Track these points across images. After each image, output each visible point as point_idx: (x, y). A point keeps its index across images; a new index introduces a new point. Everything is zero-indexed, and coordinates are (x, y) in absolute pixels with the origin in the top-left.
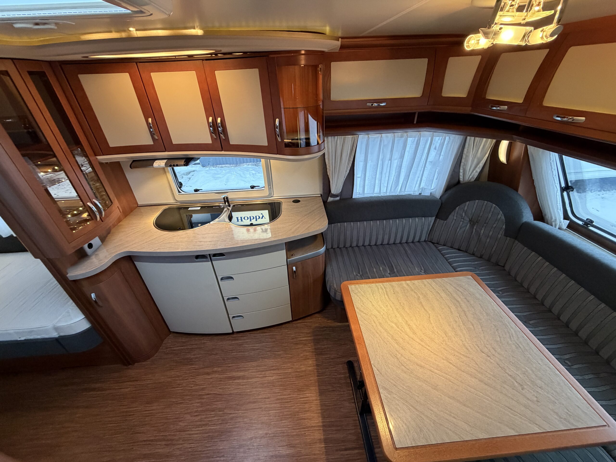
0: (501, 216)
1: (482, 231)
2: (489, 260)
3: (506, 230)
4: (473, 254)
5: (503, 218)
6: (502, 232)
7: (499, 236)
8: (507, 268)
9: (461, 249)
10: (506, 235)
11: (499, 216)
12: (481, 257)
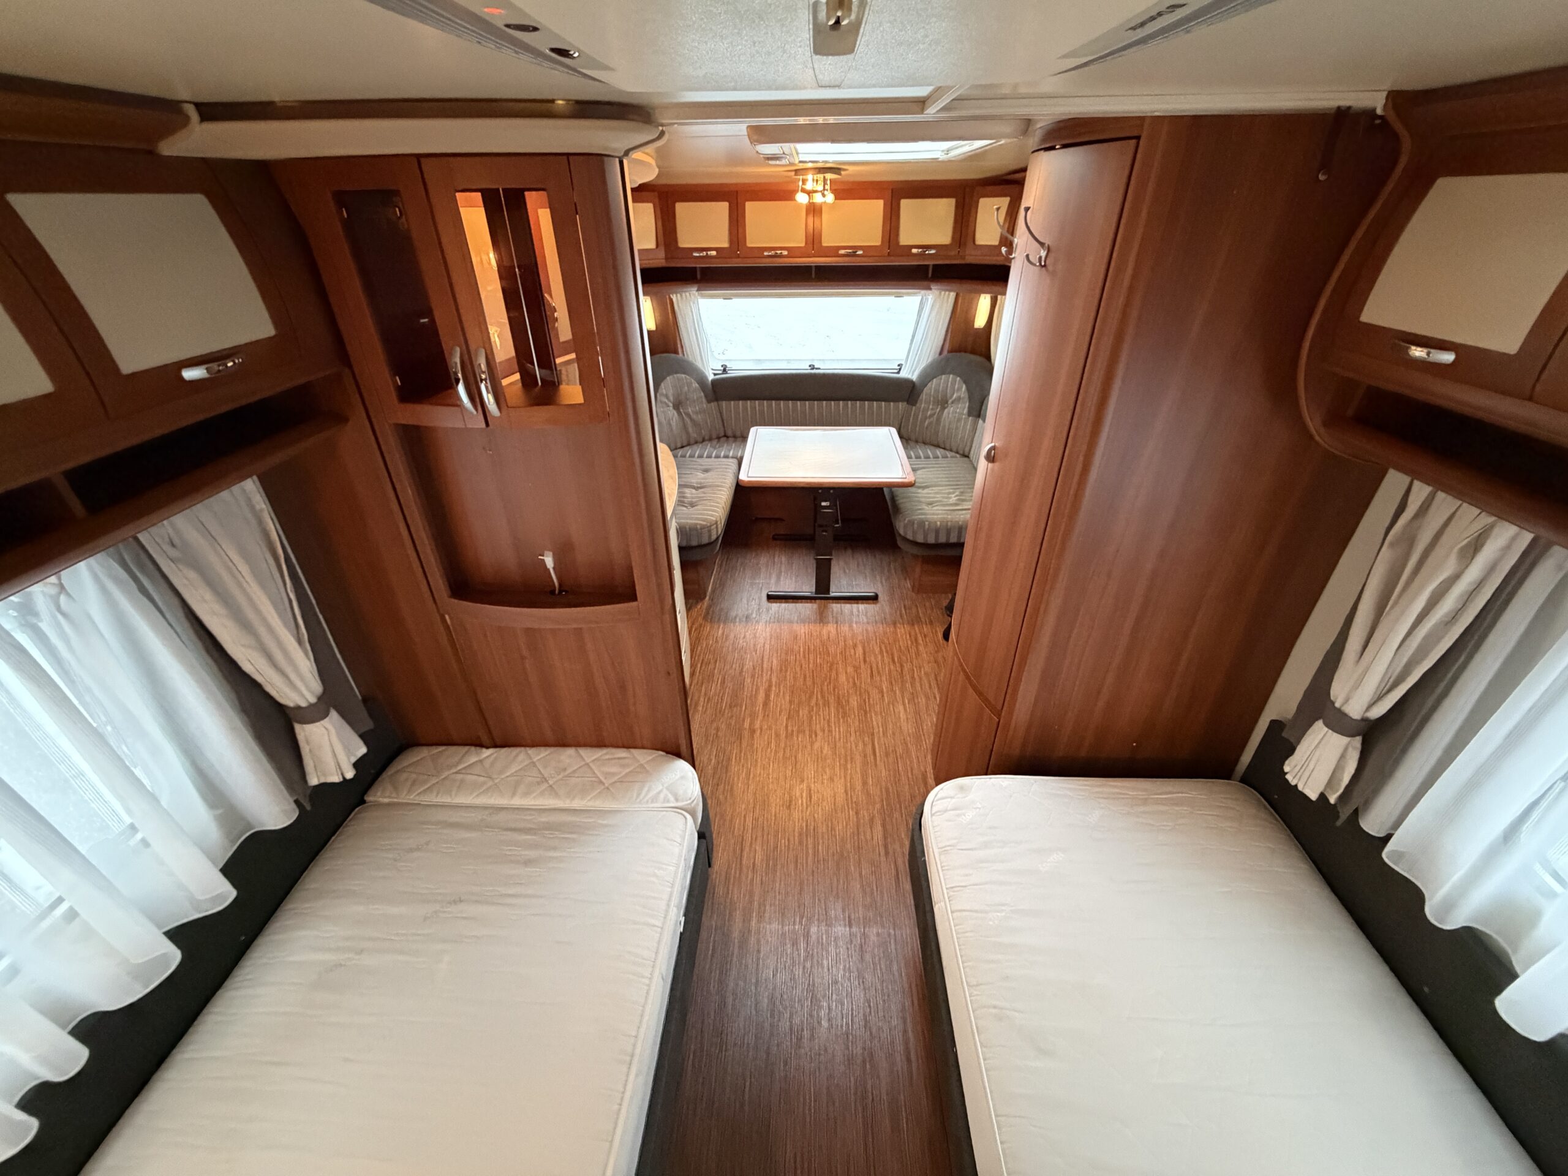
0: (695, 385)
1: (690, 410)
2: (710, 439)
3: (706, 396)
4: (696, 442)
5: (697, 385)
6: (704, 400)
7: (705, 406)
8: (729, 433)
9: (684, 445)
10: (709, 401)
11: (694, 385)
12: (704, 440)
